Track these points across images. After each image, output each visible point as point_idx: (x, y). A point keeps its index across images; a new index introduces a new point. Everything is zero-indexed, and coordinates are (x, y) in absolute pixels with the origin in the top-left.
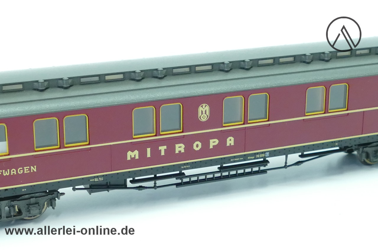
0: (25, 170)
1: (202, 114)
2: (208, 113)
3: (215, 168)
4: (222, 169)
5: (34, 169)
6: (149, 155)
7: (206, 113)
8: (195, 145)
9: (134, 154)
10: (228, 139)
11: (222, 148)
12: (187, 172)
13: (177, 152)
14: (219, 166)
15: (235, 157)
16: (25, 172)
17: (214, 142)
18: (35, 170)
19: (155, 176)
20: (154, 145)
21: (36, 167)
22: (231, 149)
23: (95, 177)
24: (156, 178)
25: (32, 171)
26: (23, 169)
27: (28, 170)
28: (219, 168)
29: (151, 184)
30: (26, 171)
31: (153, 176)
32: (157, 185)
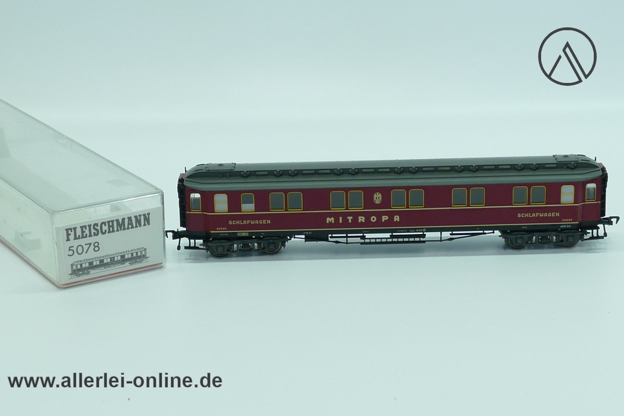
1: (376, 198)
2: (380, 198)
3: (388, 235)
4: (392, 237)
5: (269, 222)
6: (341, 222)
8: (372, 218)
10: (395, 217)
11: (390, 222)
12: (368, 236)
13: (360, 221)
15: (400, 229)
17: (385, 218)
19: (347, 235)
20: (344, 215)
22: (397, 224)
23: (306, 231)
24: (347, 237)
25: (267, 223)
26: (263, 221)
27: (265, 222)
28: (390, 235)
29: (344, 240)
31: (345, 235)
32: (348, 242)
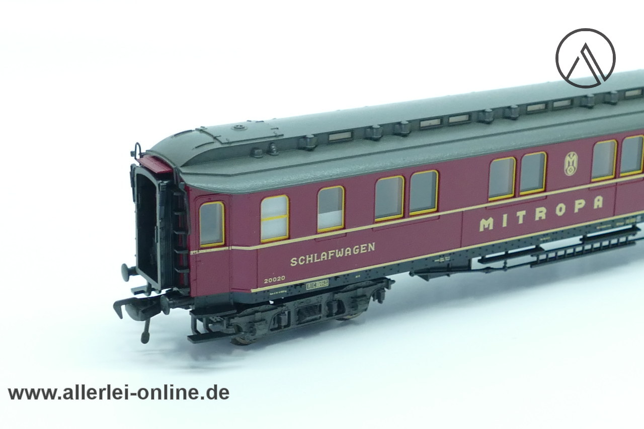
0: (362, 249)
1: (569, 165)
2: (575, 165)
3: (576, 240)
4: (585, 240)
5: (372, 247)
6: (505, 224)
7: (573, 165)
8: (558, 208)
9: (487, 223)
10: (596, 200)
11: (588, 212)
12: (546, 246)
13: (537, 219)
14: (581, 237)
15: (601, 224)
16: (362, 252)
17: (580, 204)
18: (373, 249)
19: (507, 253)
20: (511, 209)
21: (375, 244)
22: (600, 213)
23: (440, 256)
24: (507, 256)
25: (369, 250)
26: (360, 248)
27: (364, 248)
28: (581, 240)
29: (500, 264)
30: (364, 250)
31: (503, 253)
32: (508, 265)
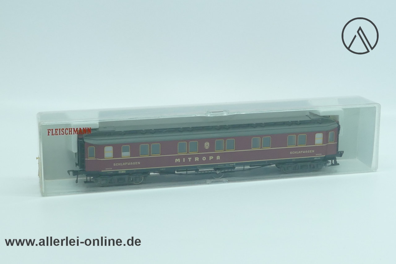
0: (136, 163)
1: (206, 146)
6: (184, 161)
7: (208, 146)
8: (203, 158)
9: (178, 160)
10: (217, 157)
11: (214, 160)
13: (196, 160)
15: (220, 164)
17: (211, 158)
19: (187, 169)
20: (186, 157)
21: (140, 162)
22: (219, 161)
23: (162, 168)
24: (187, 171)
25: (138, 164)
28: (214, 169)
29: (185, 173)
32: (188, 174)
